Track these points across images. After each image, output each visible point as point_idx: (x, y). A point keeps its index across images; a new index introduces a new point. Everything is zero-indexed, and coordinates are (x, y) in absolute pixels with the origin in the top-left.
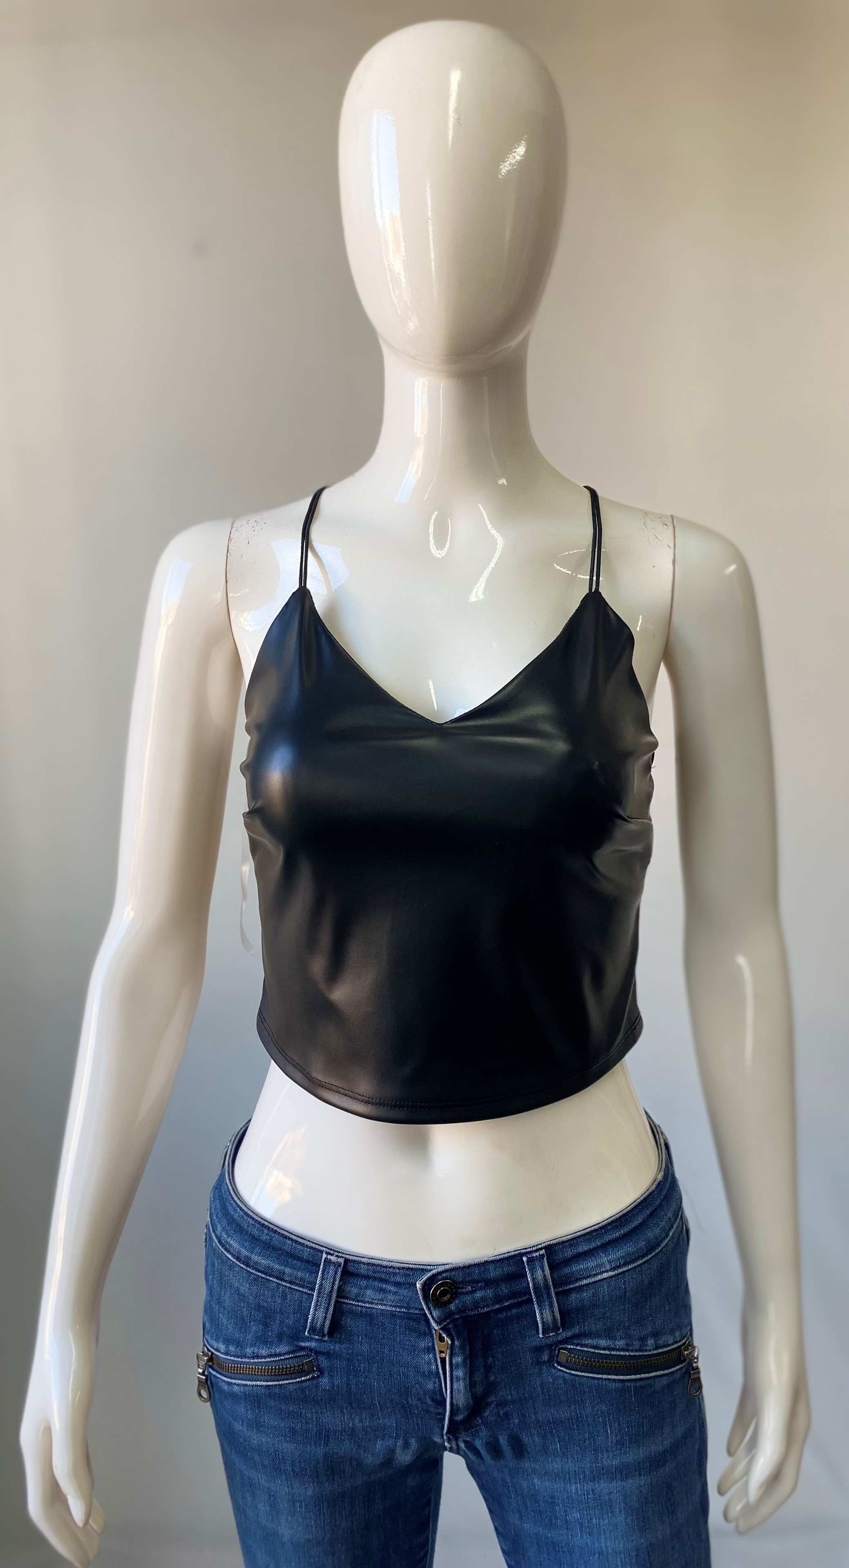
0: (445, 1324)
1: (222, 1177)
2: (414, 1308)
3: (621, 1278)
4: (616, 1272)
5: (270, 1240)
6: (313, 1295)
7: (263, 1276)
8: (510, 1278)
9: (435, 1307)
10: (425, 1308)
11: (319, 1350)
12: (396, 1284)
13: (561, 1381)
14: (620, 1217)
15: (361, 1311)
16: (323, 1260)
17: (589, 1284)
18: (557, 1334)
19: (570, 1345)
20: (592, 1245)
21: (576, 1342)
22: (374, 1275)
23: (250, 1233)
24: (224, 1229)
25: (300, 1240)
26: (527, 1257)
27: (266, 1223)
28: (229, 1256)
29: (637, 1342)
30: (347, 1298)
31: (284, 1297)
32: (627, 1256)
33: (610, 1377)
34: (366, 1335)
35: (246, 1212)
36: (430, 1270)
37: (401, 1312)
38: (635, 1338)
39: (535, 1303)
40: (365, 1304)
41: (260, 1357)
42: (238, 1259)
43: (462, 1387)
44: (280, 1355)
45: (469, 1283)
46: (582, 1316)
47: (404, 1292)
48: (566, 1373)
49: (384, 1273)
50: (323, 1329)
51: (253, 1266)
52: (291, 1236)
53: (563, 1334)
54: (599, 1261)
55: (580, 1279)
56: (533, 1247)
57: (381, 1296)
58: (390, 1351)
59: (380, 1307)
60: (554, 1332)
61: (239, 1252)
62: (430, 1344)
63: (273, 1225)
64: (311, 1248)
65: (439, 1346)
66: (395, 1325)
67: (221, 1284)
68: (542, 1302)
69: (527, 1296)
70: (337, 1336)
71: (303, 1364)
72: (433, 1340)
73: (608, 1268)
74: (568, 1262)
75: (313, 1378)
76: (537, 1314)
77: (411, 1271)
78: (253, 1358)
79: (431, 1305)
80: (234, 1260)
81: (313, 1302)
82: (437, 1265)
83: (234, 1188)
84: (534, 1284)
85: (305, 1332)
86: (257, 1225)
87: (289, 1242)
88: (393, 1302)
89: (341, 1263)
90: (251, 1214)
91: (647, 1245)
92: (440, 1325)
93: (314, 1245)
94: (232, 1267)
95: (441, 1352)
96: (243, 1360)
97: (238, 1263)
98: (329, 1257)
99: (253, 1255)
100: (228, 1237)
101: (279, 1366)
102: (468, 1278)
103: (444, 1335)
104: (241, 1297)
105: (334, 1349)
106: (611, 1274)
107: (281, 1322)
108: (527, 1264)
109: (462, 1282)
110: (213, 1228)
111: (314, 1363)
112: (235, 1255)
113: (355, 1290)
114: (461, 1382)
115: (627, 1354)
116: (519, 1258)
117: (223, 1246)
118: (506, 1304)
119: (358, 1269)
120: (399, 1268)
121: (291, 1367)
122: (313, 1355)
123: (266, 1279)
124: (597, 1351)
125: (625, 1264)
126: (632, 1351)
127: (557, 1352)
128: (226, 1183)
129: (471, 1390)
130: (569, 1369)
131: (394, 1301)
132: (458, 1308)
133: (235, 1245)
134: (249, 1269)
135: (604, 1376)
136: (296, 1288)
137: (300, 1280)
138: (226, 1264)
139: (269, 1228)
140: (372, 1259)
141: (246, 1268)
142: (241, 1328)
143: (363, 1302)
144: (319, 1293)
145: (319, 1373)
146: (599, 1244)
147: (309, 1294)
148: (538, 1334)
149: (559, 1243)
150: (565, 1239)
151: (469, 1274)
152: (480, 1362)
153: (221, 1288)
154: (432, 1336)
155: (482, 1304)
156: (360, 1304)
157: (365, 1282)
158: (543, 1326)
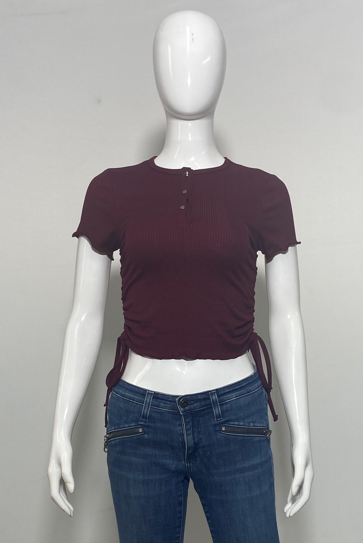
0: (184, 413)
2: (175, 410)
3: (238, 400)
4: (237, 398)
5: (130, 389)
6: (143, 405)
8: (205, 399)
9: (182, 407)
10: (178, 407)
11: (145, 425)
12: (170, 401)
13: (223, 438)
15: (159, 411)
16: (147, 393)
17: (230, 402)
19: (225, 424)
20: (230, 390)
22: (163, 398)
26: (210, 392)
28: (118, 395)
29: (247, 424)
30: (154, 406)
32: (240, 393)
34: (160, 420)
37: (171, 411)
38: (246, 422)
39: (213, 407)
40: (160, 408)
41: (125, 427)
43: (190, 438)
44: (132, 426)
46: (228, 413)
47: (172, 403)
48: (224, 434)
49: (166, 397)
50: (146, 417)
53: (222, 420)
54: (232, 395)
55: (227, 400)
56: (212, 390)
57: (165, 405)
58: (168, 425)
59: (164, 409)
60: (220, 419)
62: (180, 423)
67: (115, 407)
68: (215, 408)
69: (211, 405)
70: (151, 420)
71: (139, 429)
74: (223, 395)
75: (142, 434)
76: (214, 412)
77: (174, 397)
79: (180, 407)
81: (143, 408)
82: (181, 395)
84: (212, 401)
85: (140, 418)
87: (137, 388)
89: (153, 394)
93: (144, 389)
98: (149, 392)
101: (131, 430)
102: (192, 399)
104: (121, 409)
105: (150, 425)
107: (133, 416)
108: (210, 395)
109: (190, 400)
113: (157, 403)
115: (244, 427)
116: (208, 393)
118: (204, 408)
119: (158, 396)
120: (171, 396)
121: (135, 431)
122: (143, 427)
123: (129, 400)
124: (235, 426)
125: (240, 396)
126: (246, 426)
127: (221, 427)
129: (193, 439)
130: (226, 432)
131: (168, 407)
132: (189, 408)
133: (120, 391)
134: (124, 398)
136: (138, 403)
137: (139, 400)
140: (162, 393)
144: (145, 403)
145: (144, 433)
146: (232, 389)
148: (215, 419)
149: (220, 389)
150: (222, 387)
151: (192, 397)
152: (196, 429)
155: (196, 408)
156: (158, 408)
157: (160, 400)
158: (216, 416)
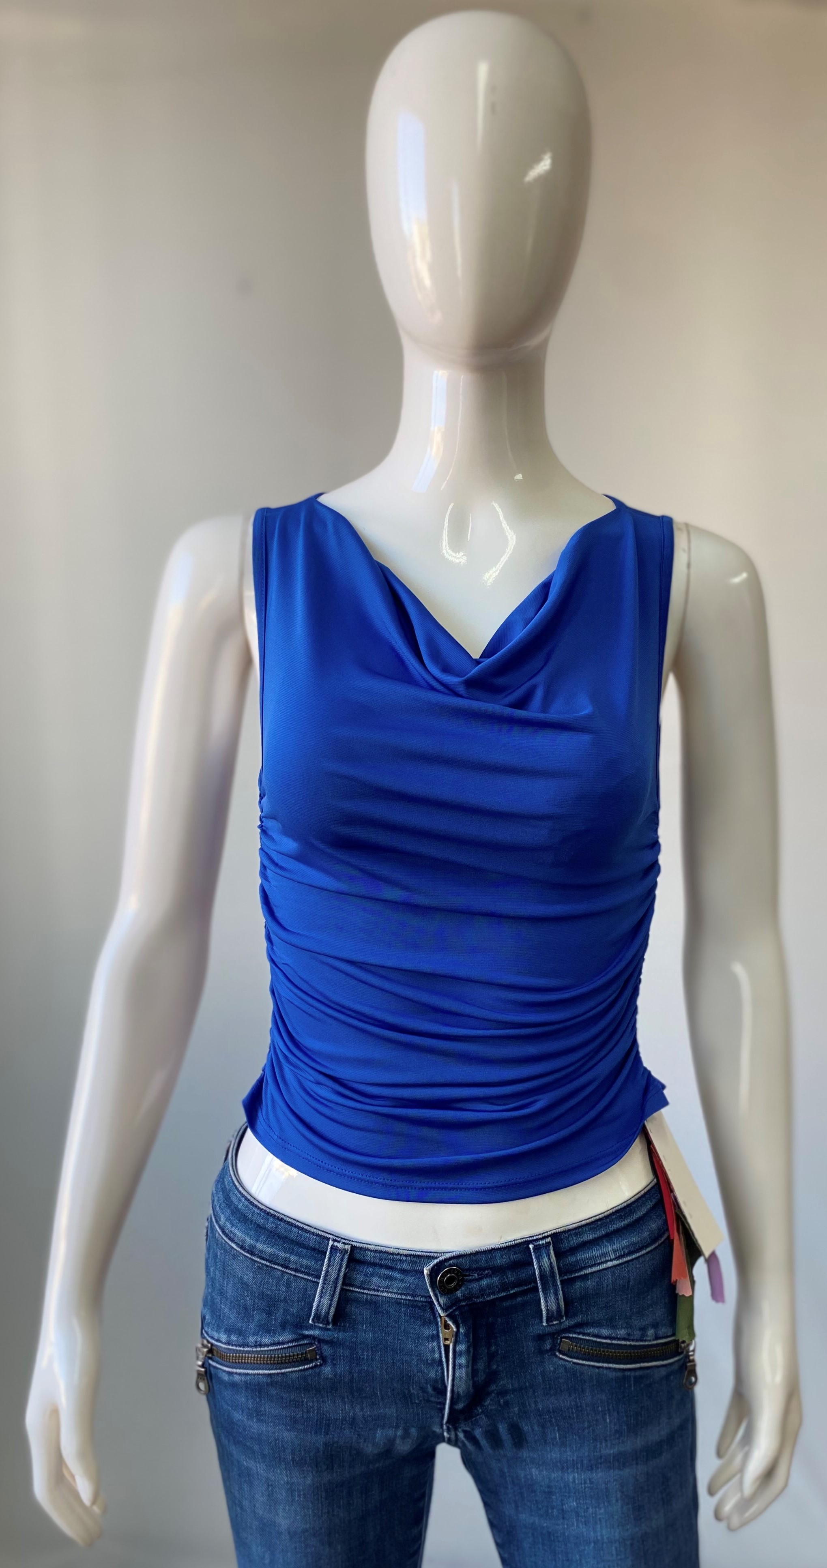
0: (451, 1310)
1: (224, 1170)
2: (419, 1296)
3: (625, 1267)
4: (621, 1261)
5: (276, 1228)
6: (318, 1283)
7: (268, 1264)
8: (516, 1266)
9: (442, 1294)
10: (432, 1294)
11: (323, 1338)
12: (402, 1272)
13: (562, 1370)
14: (625, 1208)
15: (366, 1299)
16: (329, 1247)
17: (594, 1272)
18: (561, 1323)
19: (572, 1334)
20: (598, 1234)
21: (578, 1331)
22: (380, 1262)
23: (255, 1223)
24: (228, 1219)
25: (306, 1227)
26: (534, 1244)
27: (272, 1212)
28: (233, 1245)
29: (638, 1332)
30: (353, 1286)
31: (288, 1286)
32: (631, 1246)
33: (611, 1365)
34: (371, 1323)
35: (252, 1202)
36: (437, 1258)
37: (407, 1300)
38: (636, 1328)
39: (540, 1290)
40: (370, 1291)
41: (263, 1345)
42: (242, 1247)
43: (464, 1375)
44: (283, 1343)
45: (476, 1270)
46: (586, 1305)
47: (410, 1279)
48: (568, 1361)
49: (391, 1260)
50: (328, 1317)
51: (258, 1255)
52: (297, 1224)
53: (566, 1322)
54: (605, 1250)
55: (585, 1268)
56: (539, 1235)
57: (387, 1283)
58: (394, 1339)
59: (385, 1294)
60: (558, 1320)
61: (244, 1241)
62: (435, 1332)
63: (279, 1213)
64: (317, 1235)
65: (444, 1334)
66: (400, 1313)
67: (224, 1274)
68: (547, 1290)
69: (533, 1284)
70: (341, 1324)
71: (306, 1352)
72: (438, 1328)
73: (613, 1257)
74: (573, 1250)
75: (316, 1366)
76: (542, 1301)
77: (418, 1258)
78: (256, 1346)
79: (437, 1292)
80: (238, 1249)
81: (318, 1290)
82: (444, 1253)
83: (238, 1179)
84: (540, 1272)
85: (309, 1320)
86: (263, 1214)
87: (295, 1230)
88: (399, 1290)
89: (348, 1250)
90: (256, 1203)
91: (651, 1235)
92: (446, 1312)
93: (320, 1233)
94: (235, 1257)
95: (446, 1339)
96: (246, 1349)
97: (242, 1251)
98: (336, 1244)
99: (258, 1243)
100: (232, 1227)
101: (282, 1354)
102: (474, 1266)
103: (450, 1323)
104: (244, 1287)
105: (338, 1338)
106: (615, 1262)
107: (286, 1311)
108: (533, 1252)
109: (469, 1270)
110: (216, 1219)
111: (317, 1351)
112: (239, 1244)
113: (361, 1278)
114: (464, 1370)
115: (628, 1343)
116: (525, 1246)
117: (227, 1235)
118: (512, 1292)
119: (364, 1256)
120: (406, 1255)
121: (294, 1355)
122: (317, 1343)
123: (271, 1267)
124: (598, 1340)
125: (630, 1253)
126: (633, 1340)
127: (559, 1341)
128: (230, 1175)
129: (473, 1377)
130: (571, 1357)
131: (400, 1288)
132: (464, 1295)
133: (238, 1233)
134: (253, 1258)
135: (605, 1365)
136: (301, 1275)
137: (306, 1268)
138: (229, 1254)
139: (275, 1216)
140: (378, 1246)
141: (250, 1256)
142: (244, 1317)
143: (368, 1289)
144: (325, 1280)
145: (322, 1362)
146: (604, 1232)
147: (314, 1282)
148: (542, 1322)
149: (564, 1232)
150: (570, 1227)
151: (476, 1261)
152: (483, 1351)
153: (224, 1279)
154: (437, 1324)
155: (488, 1291)
156: (365, 1291)
157: (371, 1269)
158: (548, 1313)
